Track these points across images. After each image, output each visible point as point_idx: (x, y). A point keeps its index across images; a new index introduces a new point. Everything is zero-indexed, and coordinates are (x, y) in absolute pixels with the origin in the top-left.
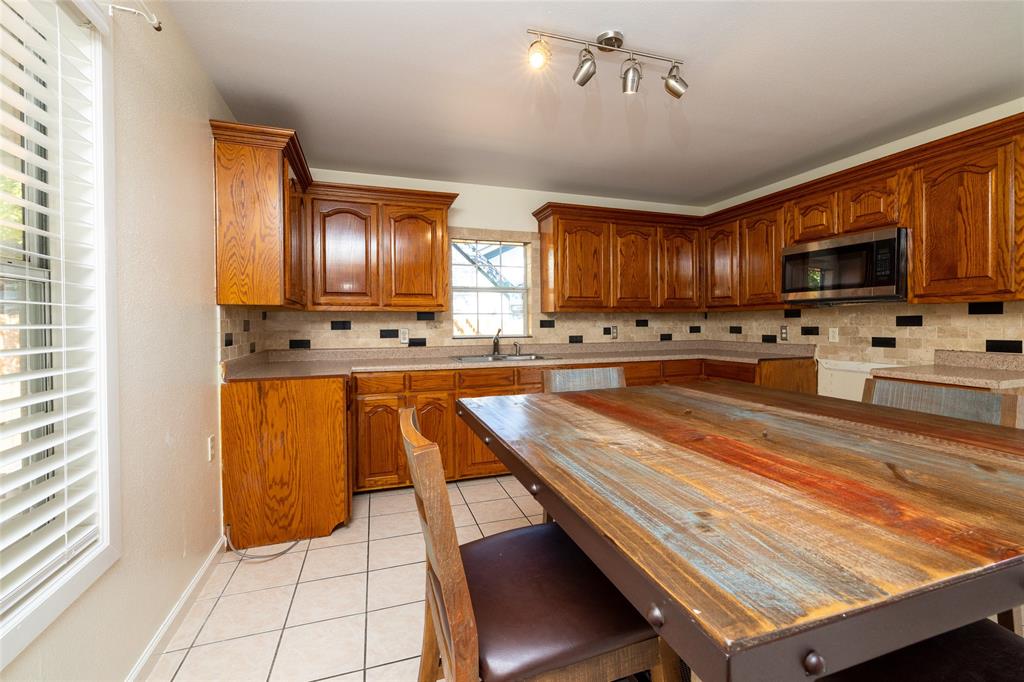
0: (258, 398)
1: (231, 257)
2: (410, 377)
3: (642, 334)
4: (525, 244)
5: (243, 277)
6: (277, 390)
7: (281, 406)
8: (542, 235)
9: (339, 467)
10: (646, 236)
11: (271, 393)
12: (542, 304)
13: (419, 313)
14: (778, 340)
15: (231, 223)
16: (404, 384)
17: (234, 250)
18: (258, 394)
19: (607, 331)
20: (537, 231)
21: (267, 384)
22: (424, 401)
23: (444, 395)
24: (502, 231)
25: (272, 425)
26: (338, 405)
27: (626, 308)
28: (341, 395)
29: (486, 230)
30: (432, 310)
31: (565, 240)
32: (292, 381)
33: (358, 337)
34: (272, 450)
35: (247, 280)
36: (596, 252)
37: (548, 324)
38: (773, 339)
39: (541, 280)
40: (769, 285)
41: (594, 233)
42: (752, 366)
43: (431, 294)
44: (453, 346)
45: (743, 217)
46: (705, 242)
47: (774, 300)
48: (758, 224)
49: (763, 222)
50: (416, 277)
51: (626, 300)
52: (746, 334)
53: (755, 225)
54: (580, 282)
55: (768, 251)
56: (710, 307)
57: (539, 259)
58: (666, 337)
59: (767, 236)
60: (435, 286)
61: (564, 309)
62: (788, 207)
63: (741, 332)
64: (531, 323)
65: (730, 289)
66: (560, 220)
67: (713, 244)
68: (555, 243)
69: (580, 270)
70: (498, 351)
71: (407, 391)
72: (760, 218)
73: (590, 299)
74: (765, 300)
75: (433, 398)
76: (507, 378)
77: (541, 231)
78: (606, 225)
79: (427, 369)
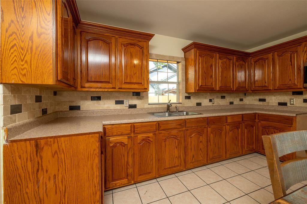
0: (35, 153)
1: (12, 47)
2: (134, 126)
3: (223, 102)
4: (178, 62)
5: (22, 63)
6: (50, 145)
7: (53, 156)
8: (186, 59)
9: (96, 193)
10: (230, 59)
11: (46, 148)
12: (186, 89)
13: (133, 93)
14: (288, 105)
15: (12, 21)
16: (131, 130)
17: (15, 42)
18: (35, 150)
19: (210, 101)
20: (183, 56)
21: (43, 142)
22: (142, 138)
23: (151, 135)
24: (169, 56)
25: (47, 171)
26: (95, 152)
27: (223, 91)
28: (97, 145)
30: (139, 91)
31: (199, 60)
32: (62, 139)
33: (105, 104)
34: (46, 189)
35: (25, 66)
36: (211, 66)
37: (188, 98)
38: (285, 104)
39: (186, 78)
40: (292, 80)
41: (210, 57)
42: (292, 117)
43: (141, 83)
44: (149, 108)
45: (275, 51)
46: (251, 63)
47: (295, 87)
48: (285, 53)
49: (288, 52)
50: (134, 74)
51: (222, 87)
52: (268, 102)
53: (282, 54)
54: (205, 79)
55: (292, 65)
56: (253, 91)
57: (184, 69)
58: (231, 103)
59: (291, 58)
60: (143, 79)
61: (199, 91)
62: (305, 44)
63: (265, 101)
64: (181, 97)
65: (266, 83)
66: (197, 51)
67: (256, 64)
68: (195, 61)
69: (205, 73)
70: (169, 110)
71: (132, 133)
72: (286, 51)
73: (209, 87)
74: (289, 87)
75: (146, 137)
76: (180, 125)
77: (186, 57)
78: (215, 54)
79: (143, 121)
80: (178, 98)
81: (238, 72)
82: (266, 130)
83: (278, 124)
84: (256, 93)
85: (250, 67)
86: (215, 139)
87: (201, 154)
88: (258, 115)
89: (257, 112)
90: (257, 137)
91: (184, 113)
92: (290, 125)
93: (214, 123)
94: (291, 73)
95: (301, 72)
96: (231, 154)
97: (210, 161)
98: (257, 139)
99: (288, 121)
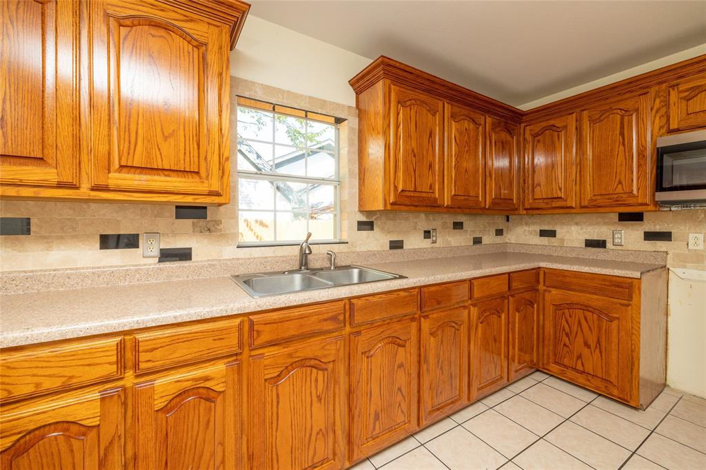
2: (136, 342)
3: (458, 237)
4: (339, 121)
8: (361, 113)
10: (477, 124)
12: (360, 200)
13: (178, 206)
14: (609, 245)
16: (120, 362)
19: (427, 234)
20: (354, 105)
22: (175, 389)
23: (217, 369)
24: (310, 98)
29: (289, 92)
30: (202, 201)
31: (398, 114)
33: (48, 248)
36: (431, 135)
37: (366, 225)
38: (601, 244)
39: (360, 169)
40: (624, 183)
41: (429, 111)
42: (630, 281)
43: (198, 173)
44: (238, 259)
45: (583, 108)
46: (524, 139)
47: (631, 201)
48: (607, 114)
49: (615, 111)
50: (166, 138)
51: (459, 198)
52: (560, 239)
53: (601, 116)
54: (415, 171)
55: (624, 145)
56: (529, 209)
57: (356, 142)
58: (477, 241)
59: (622, 127)
60: (206, 158)
61: (396, 207)
62: (656, 92)
63: (555, 236)
64: (346, 224)
65: (560, 189)
66: (392, 86)
67: (536, 141)
68: (387, 116)
69: (415, 156)
70: (306, 264)
71: (130, 374)
72: (611, 108)
73: (424, 195)
74: (618, 201)
75: (193, 380)
76: (334, 319)
77: (362, 106)
78: (441, 104)
79: (179, 320)
80: (338, 228)
81: (496, 158)
82: (563, 313)
83: (596, 297)
84: (533, 215)
85: (522, 148)
86: (441, 352)
87: (400, 405)
88: (544, 272)
89: (542, 264)
90: (541, 332)
91: (350, 276)
92: (626, 302)
93: (439, 303)
94: (621, 165)
95: (645, 164)
96: (482, 388)
97: (426, 420)
98: (541, 336)
99: (621, 289)
